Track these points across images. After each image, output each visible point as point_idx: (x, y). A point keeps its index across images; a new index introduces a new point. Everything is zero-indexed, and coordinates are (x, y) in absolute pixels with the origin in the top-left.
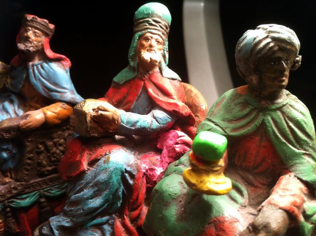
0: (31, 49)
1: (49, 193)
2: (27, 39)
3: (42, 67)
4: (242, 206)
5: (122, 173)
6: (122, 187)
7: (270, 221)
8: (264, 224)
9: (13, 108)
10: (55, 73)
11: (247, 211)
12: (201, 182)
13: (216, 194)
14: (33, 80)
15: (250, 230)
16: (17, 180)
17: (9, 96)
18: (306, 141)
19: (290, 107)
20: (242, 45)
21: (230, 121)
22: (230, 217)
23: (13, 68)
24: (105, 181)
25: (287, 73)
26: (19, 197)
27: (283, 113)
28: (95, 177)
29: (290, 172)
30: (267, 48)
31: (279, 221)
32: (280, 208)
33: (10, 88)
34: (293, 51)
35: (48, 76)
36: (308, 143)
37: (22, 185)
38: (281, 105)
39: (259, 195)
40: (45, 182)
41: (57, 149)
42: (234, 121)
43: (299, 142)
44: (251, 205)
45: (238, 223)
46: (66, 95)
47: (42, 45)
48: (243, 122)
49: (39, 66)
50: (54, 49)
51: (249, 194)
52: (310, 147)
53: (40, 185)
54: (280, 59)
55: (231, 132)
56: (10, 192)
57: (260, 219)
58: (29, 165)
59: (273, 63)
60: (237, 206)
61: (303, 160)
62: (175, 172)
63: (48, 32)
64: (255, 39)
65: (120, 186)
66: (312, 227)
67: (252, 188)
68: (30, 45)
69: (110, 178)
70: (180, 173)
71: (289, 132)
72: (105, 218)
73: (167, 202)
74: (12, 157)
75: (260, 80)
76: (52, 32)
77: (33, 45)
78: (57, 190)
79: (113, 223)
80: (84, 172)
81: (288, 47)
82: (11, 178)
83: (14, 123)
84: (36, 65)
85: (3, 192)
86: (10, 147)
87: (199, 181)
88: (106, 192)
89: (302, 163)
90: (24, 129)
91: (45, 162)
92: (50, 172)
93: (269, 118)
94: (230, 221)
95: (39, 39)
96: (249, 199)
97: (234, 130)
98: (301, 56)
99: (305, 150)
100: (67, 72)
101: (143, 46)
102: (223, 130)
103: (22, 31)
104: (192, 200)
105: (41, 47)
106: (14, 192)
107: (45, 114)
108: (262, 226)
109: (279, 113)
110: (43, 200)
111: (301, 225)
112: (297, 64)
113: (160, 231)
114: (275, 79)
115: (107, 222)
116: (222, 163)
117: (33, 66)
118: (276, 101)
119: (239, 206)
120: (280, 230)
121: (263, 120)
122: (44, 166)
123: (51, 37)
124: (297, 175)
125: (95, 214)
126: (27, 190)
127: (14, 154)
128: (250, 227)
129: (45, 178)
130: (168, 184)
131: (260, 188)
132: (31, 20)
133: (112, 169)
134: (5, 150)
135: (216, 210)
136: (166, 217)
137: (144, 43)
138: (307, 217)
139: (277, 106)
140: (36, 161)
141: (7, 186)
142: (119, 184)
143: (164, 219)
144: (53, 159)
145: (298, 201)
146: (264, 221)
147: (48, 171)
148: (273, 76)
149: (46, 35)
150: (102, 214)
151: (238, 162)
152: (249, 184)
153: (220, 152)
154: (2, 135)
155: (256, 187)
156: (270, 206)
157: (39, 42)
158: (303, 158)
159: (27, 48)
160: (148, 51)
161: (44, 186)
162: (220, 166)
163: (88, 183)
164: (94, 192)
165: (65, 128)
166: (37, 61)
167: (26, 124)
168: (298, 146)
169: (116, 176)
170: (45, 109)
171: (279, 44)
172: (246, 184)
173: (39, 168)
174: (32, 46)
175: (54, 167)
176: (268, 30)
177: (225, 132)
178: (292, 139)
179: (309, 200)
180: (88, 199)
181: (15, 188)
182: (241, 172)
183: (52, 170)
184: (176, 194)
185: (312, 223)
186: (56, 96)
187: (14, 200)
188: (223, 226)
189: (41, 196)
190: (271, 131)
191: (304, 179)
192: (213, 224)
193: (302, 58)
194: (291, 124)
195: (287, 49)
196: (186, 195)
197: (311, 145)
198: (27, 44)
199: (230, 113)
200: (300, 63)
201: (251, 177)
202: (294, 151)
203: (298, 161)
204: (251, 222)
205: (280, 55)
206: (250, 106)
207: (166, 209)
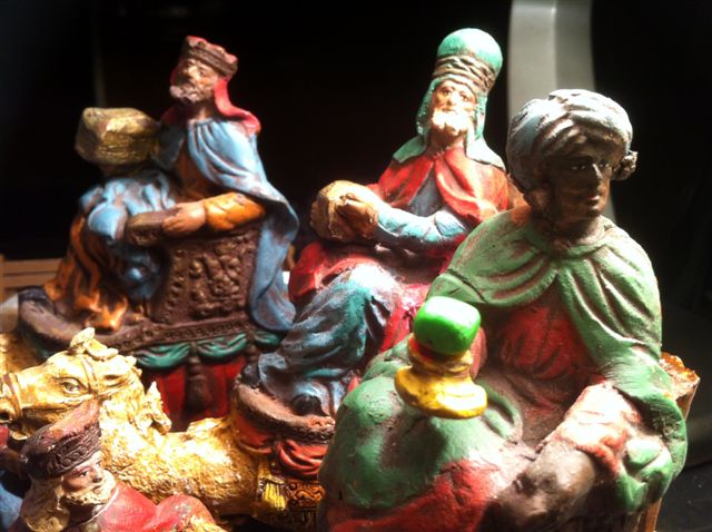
0: (194, 98)
1: (206, 349)
2: (186, 79)
3: (210, 130)
4: (509, 441)
5: (367, 301)
6: (365, 326)
7: (557, 472)
8: (545, 475)
9: (159, 196)
10: (230, 142)
11: (519, 453)
12: (426, 393)
13: (454, 416)
14: (194, 151)
15: (517, 486)
16: (153, 320)
17: (156, 175)
18: (639, 320)
19: (609, 251)
20: (517, 129)
21: (493, 276)
22: (482, 462)
23: (164, 128)
24: (338, 309)
25: (604, 187)
26: (154, 349)
27: (596, 264)
28: (326, 300)
29: (605, 379)
30: (565, 139)
31: (573, 472)
32: (578, 449)
33: (158, 161)
34: (616, 146)
35: (218, 145)
36: (643, 324)
37: (160, 328)
38: (591, 248)
39: (545, 422)
40: (200, 329)
41: (226, 273)
42: (501, 276)
43: (624, 321)
44: (527, 440)
45: (497, 474)
46: (244, 181)
47: (213, 91)
48: (517, 279)
49: (206, 128)
50: (234, 100)
51: (525, 421)
52: (647, 332)
53: (192, 333)
54: (589, 161)
55: (493, 298)
56: (139, 337)
57: (538, 467)
58: (176, 295)
59: (575, 168)
60: (499, 442)
61: (630, 358)
62: (383, 371)
63: (223, 69)
64: (542, 119)
65: (362, 323)
66: (644, 488)
67: (533, 409)
68: (191, 89)
69: (346, 305)
70: (393, 375)
71: (605, 302)
72: (336, 371)
73: (366, 430)
74: (149, 278)
75: (552, 199)
76: (232, 69)
77: (196, 90)
78: (220, 346)
79: (349, 382)
80: (313, 291)
81: (606, 137)
82: (146, 315)
83: (155, 221)
84: (201, 125)
85: (128, 336)
86: (147, 259)
87: (424, 391)
88: (337, 327)
89: (628, 363)
90: (170, 232)
91: (202, 294)
92: (211, 314)
93: (569, 274)
94: (482, 467)
95: (208, 80)
96: (523, 428)
97: (500, 293)
98: (635, 153)
99: (636, 337)
100: (250, 141)
101: (437, 102)
102: (479, 294)
103: (181, 64)
104: (413, 427)
105: (210, 94)
106: (147, 339)
107: (206, 210)
108: (540, 480)
109: (588, 264)
110: (195, 360)
111: (619, 483)
112: (627, 169)
113: (350, 486)
114: (579, 198)
115: (338, 378)
116: (468, 358)
117: (196, 125)
118: (582, 241)
119: (503, 441)
120: (574, 490)
121: (557, 276)
122: (200, 301)
123: (229, 78)
124: (620, 387)
125: (320, 358)
126: (168, 339)
127: (153, 274)
128: (519, 482)
129: (201, 322)
130: (368, 396)
131: (548, 408)
132: (197, 48)
133: (350, 291)
134: (138, 266)
135: (456, 448)
136: (362, 458)
137: (441, 96)
138: (633, 468)
139: (585, 250)
140: (188, 290)
141: (137, 327)
142: (361, 318)
143: (357, 462)
144: (217, 290)
145: (615, 436)
146: (545, 470)
147: (206, 310)
148: (575, 192)
149: (221, 73)
150: (331, 363)
151: (507, 356)
152: (526, 399)
153: (464, 338)
154: (134, 239)
155: (539, 406)
156: (559, 443)
157: (207, 85)
158: (631, 354)
159: (185, 95)
160: (444, 110)
161: (199, 336)
162: (464, 364)
163: (315, 308)
164: (322, 323)
165: (240, 238)
166: (202, 119)
167: (172, 224)
168: (622, 330)
169: (356, 304)
170: (207, 201)
171: (589, 131)
172: (521, 399)
173: (192, 303)
174: (195, 93)
175: (218, 304)
176: (568, 103)
177: (482, 298)
178: (610, 316)
179: (642, 435)
180: (311, 331)
181: (149, 333)
182: (512, 377)
183: (215, 309)
184: (381, 415)
185: (644, 480)
186: (229, 181)
187: (147, 353)
188: (467, 477)
189: (191, 353)
190: (571, 299)
191: (632, 393)
192: (449, 474)
193: (638, 156)
194: (609, 286)
195: (603, 140)
196: (400, 417)
197: (648, 328)
198: (186, 88)
199: (495, 260)
200: (634, 166)
201: (530, 386)
202: (613, 339)
203: (621, 359)
204: (520, 471)
205: (589, 152)
206: (533, 249)
207: (362, 444)
